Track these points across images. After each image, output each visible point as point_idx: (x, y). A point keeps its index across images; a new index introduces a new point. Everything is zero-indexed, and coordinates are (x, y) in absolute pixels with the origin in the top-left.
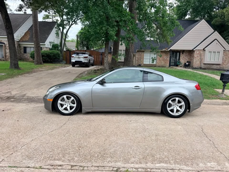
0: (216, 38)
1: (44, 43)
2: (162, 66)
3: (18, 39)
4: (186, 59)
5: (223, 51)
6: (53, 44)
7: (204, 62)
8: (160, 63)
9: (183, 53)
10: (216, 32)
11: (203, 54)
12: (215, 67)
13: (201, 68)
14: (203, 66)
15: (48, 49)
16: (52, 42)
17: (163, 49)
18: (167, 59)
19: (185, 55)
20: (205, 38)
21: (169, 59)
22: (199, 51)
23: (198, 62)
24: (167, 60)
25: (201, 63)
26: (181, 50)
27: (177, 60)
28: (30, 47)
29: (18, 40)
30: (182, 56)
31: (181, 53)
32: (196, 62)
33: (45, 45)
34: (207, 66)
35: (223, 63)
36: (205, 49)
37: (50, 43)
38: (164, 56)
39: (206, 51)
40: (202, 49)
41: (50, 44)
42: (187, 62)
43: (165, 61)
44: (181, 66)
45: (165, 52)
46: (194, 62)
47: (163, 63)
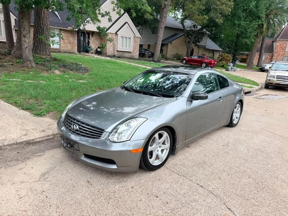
0: (127, 21)
2: (69, 52)
4: (97, 44)
5: (133, 38)
7: (117, 49)
8: (65, 47)
9: (92, 36)
10: (126, 14)
11: (116, 39)
12: (127, 55)
13: (114, 56)
14: (116, 53)
17: (68, 28)
18: (75, 41)
19: (95, 38)
20: (116, 19)
21: (77, 42)
22: (111, 34)
23: (111, 49)
24: (74, 43)
25: (114, 50)
26: (90, 31)
27: (87, 45)
30: (92, 39)
31: (91, 36)
32: (109, 48)
34: (120, 53)
35: (133, 51)
36: (117, 33)
38: (70, 37)
39: (118, 35)
40: (115, 33)
42: (99, 48)
43: (72, 45)
44: (91, 53)
45: (71, 32)
46: (108, 49)
47: (69, 48)
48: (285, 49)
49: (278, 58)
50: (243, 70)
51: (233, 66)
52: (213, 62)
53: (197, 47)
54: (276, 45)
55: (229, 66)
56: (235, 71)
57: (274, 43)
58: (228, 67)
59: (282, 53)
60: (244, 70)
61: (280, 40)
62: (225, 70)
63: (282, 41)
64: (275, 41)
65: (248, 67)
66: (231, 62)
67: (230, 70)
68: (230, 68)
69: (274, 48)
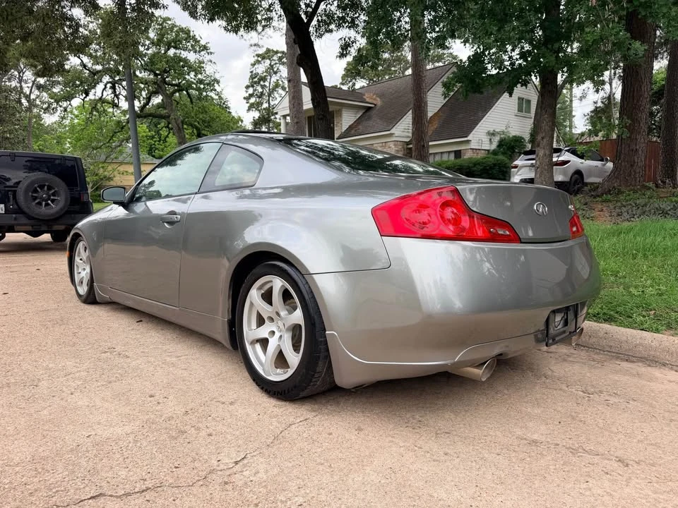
1: (466, 137)
3: (408, 137)
6: (502, 136)
15: (481, 155)
16: (497, 130)
28: (442, 153)
29: (408, 140)
33: (468, 142)
37: (492, 134)
41: (490, 139)
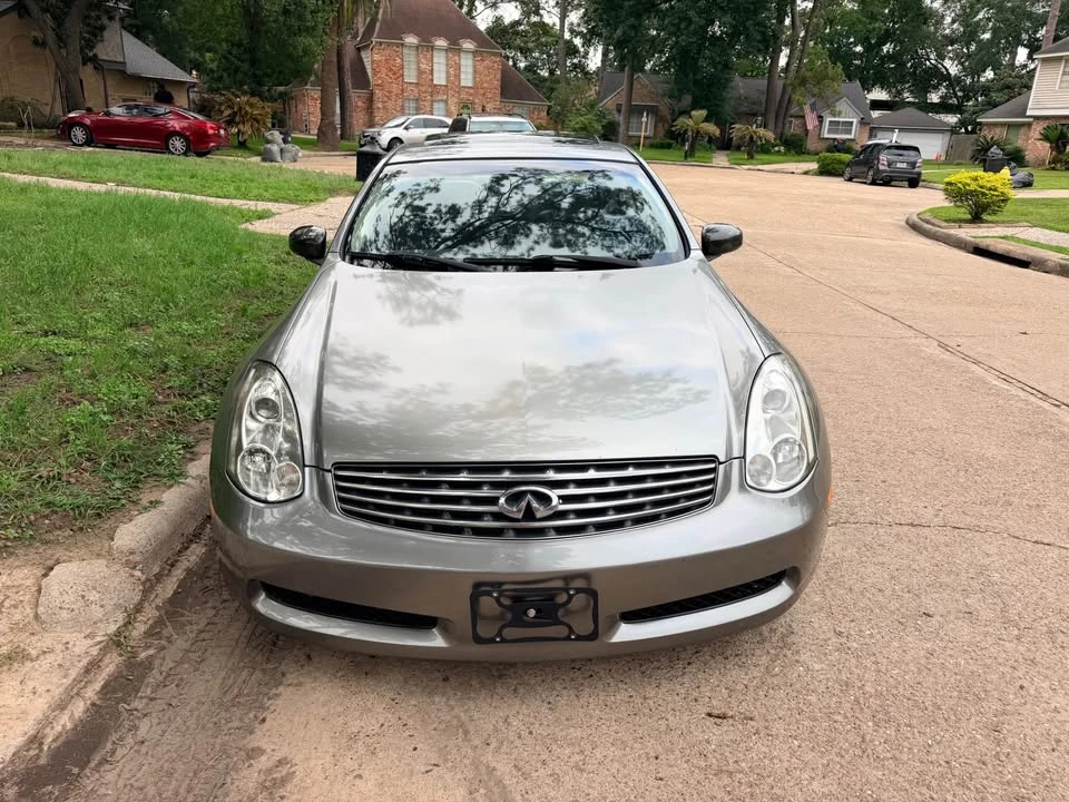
48: (403, 75)
49: (390, 105)
50: (313, 153)
51: (285, 141)
52: (212, 128)
53: (95, 68)
54: (373, 62)
55: (268, 142)
56: (295, 161)
57: (363, 54)
58: (269, 146)
59: (395, 88)
60: (315, 156)
61: (381, 43)
62: (259, 158)
63: (389, 45)
64: (367, 47)
65: (323, 142)
66: (270, 125)
67: (279, 159)
68: (275, 148)
69: (369, 71)
